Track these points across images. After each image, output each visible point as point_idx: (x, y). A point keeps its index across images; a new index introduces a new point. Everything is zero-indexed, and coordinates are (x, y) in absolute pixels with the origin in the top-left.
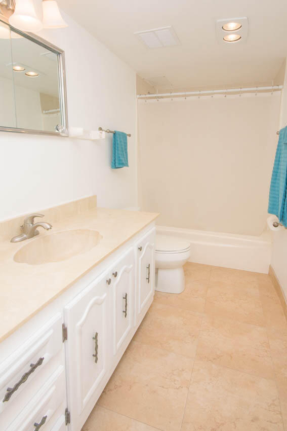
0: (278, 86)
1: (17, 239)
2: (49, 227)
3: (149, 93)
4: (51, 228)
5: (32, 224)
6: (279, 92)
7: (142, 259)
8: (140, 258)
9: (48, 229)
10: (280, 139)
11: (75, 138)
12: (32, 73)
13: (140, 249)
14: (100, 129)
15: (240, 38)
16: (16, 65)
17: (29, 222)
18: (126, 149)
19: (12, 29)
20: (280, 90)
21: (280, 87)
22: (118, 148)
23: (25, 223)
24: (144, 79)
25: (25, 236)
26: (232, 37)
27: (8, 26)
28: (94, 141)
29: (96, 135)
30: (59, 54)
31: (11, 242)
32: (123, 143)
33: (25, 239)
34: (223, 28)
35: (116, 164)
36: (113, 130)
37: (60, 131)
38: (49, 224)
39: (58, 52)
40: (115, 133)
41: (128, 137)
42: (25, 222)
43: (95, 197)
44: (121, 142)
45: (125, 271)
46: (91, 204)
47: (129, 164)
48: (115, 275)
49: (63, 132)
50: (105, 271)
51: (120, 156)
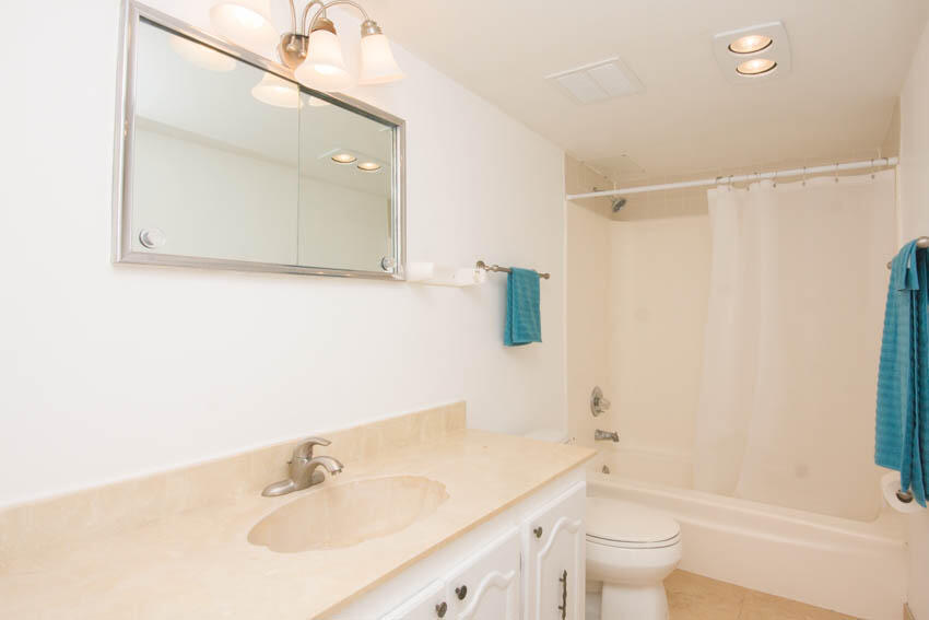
0: (886, 158)
1: (276, 490)
2: (336, 468)
3: (595, 190)
4: (340, 471)
5: (309, 458)
6: (891, 171)
7: (545, 557)
8: (540, 555)
9: (334, 473)
10: (892, 279)
11: (421, 284)
12: (369, 165)
13: (538, 532)
14: (481, 264)
15: (775, 65)
16: (340, 153)
17: (302, 455)
18: (536, 305)
19: (303, 89)
20: (893, 167)
21: (892, 161)
22: (517, 302)
23: (294, 456)
24: (583, 162)
25: (292, 484)
26: (756, 65)
27: (296, 86)
28: (463, 288)
29: (469, 275)
30: (395, 126)
31: (263, 495)
32: (529, 293)
33: (291, 490)
34: (729, 48)
35: (514, 337)
36: (507, 267)
37: (390, 270)
38: (337, 462)
39: (394, 124)
40: (511, 272)
41: (542, 280)
42: (296, 453)
43: (462, 405)
44: (524, 289)
45: (492, 584)
46: (452, 421)
47: (543, 337)
48: (462, 593)
49: (396, 271)
50: (437, 582)
51: (522, 319)
